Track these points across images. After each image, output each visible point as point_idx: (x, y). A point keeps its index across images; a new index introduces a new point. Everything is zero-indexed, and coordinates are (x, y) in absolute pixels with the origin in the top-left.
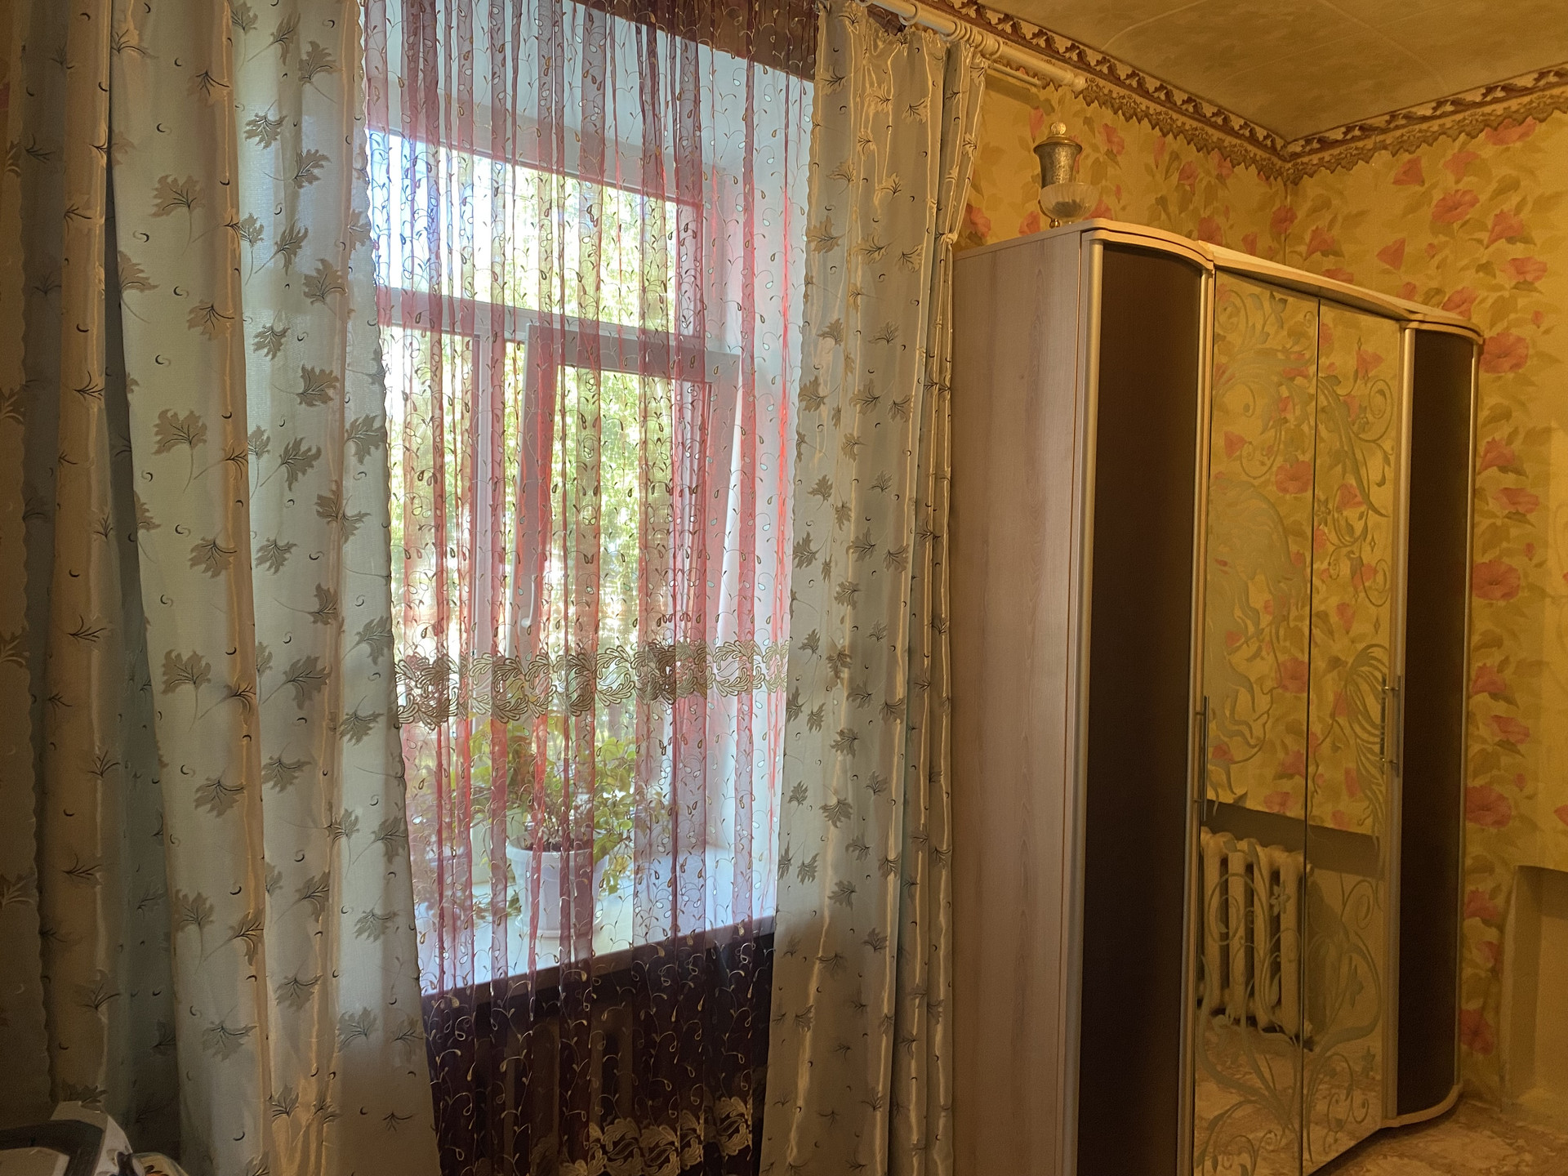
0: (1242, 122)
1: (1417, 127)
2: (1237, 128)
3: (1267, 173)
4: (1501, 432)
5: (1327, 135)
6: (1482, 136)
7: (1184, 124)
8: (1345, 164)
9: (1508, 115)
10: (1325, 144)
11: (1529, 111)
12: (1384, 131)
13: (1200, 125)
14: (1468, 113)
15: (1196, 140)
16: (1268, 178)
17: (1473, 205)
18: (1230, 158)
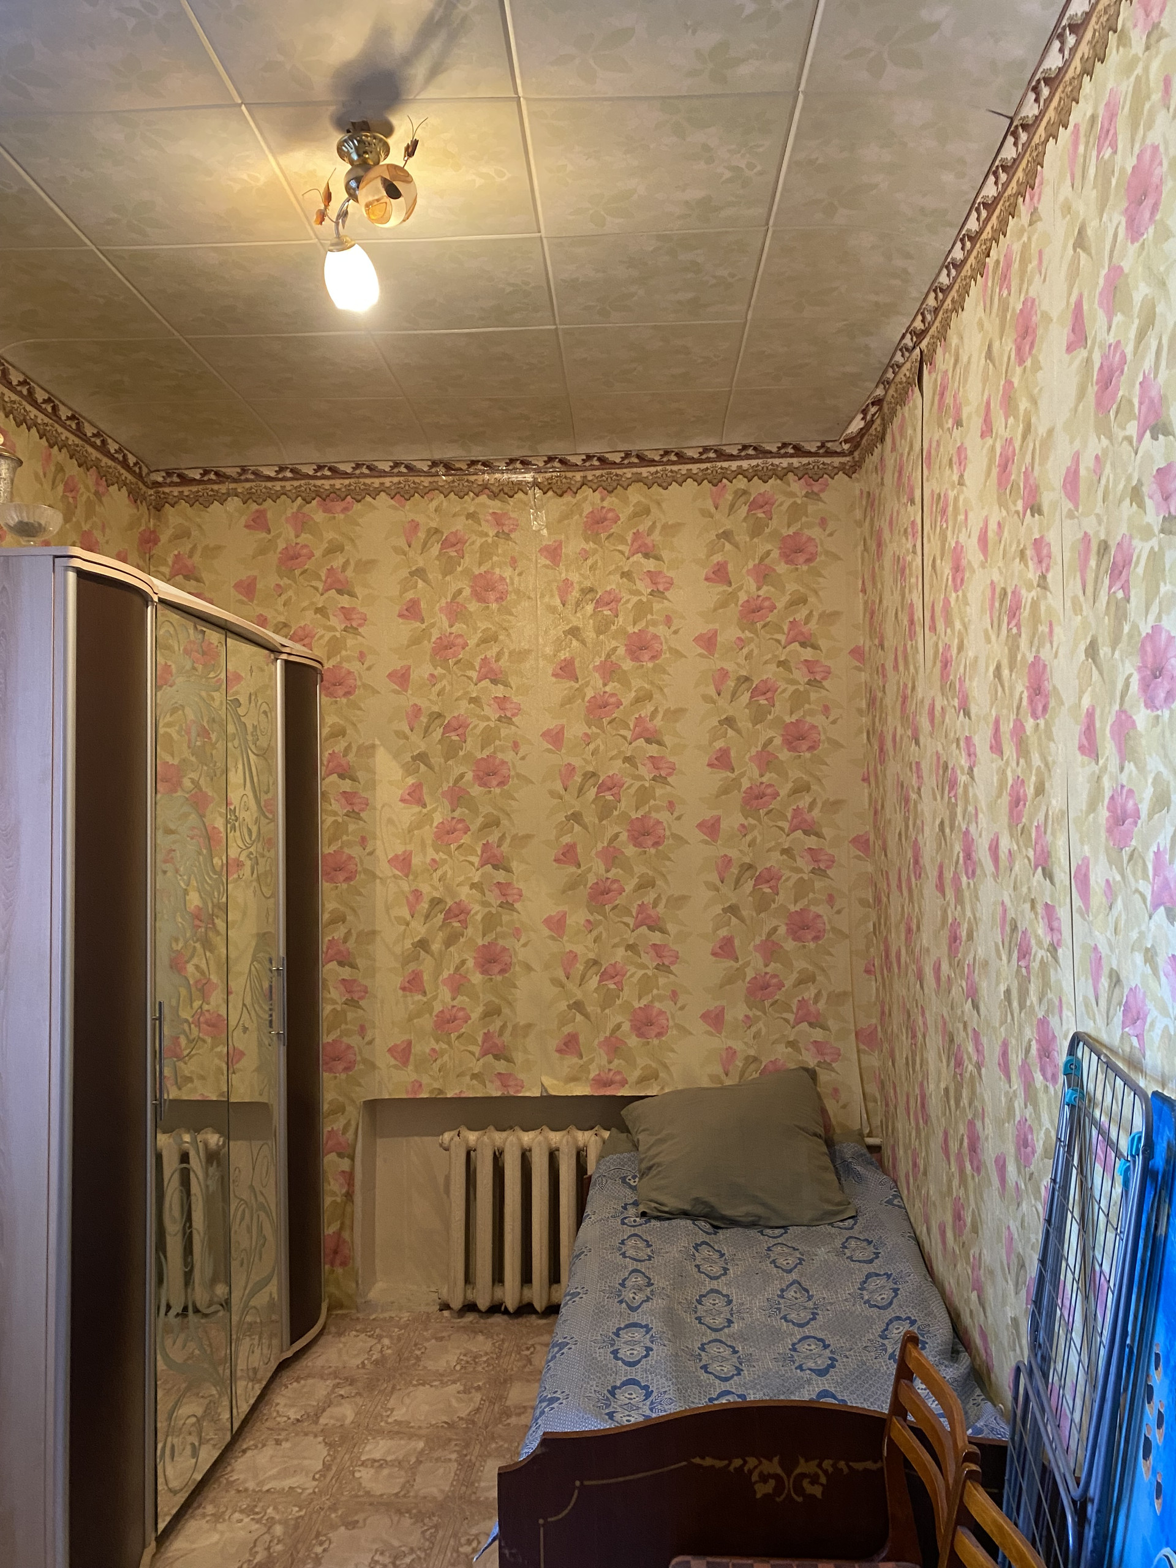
0: (117, 447)
1: (263, 484)
2: (112, 451)
3: (136, 497)
4: (340, 746)
5: (186, 472)
6: (314, 502)
7: (67, 438)
8: (202, 502)
9: (334, 491)
10: (185, 480)
11: (349, 492)
12: (235, 481)
13: (80, 442)
14: (303, 482)
15: (77, 455)
16: (135, 501)
17: (310, 558)
18: (106, 478)
